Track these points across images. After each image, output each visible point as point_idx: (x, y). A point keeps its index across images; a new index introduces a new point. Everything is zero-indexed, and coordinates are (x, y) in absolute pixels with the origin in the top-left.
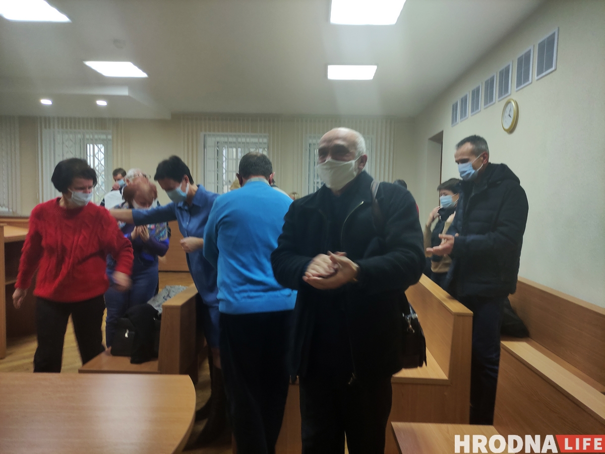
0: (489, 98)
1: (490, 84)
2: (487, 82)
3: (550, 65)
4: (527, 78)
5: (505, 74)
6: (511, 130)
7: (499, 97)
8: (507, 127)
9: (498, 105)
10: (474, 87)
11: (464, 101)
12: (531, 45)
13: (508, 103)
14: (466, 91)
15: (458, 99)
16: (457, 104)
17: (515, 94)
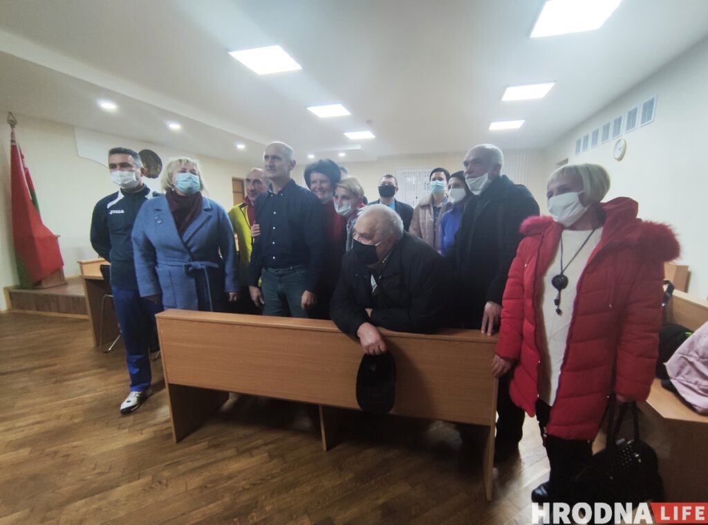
0: (606, 137)
1: (607, 128)
2: (604, 127)
3: (649, 118)
4: (633, 125)
5: (618, 122)
6: (620, 159)
7: (613, 136)
8: (617, 157)
9: (612, 142)
10: (595, 129)
11: (586, 138)
12: (638, 104)
13: (619, 141)
14: (589, 131)
15: (581, 136)
16: (580, 140)
17: (625, 135)
